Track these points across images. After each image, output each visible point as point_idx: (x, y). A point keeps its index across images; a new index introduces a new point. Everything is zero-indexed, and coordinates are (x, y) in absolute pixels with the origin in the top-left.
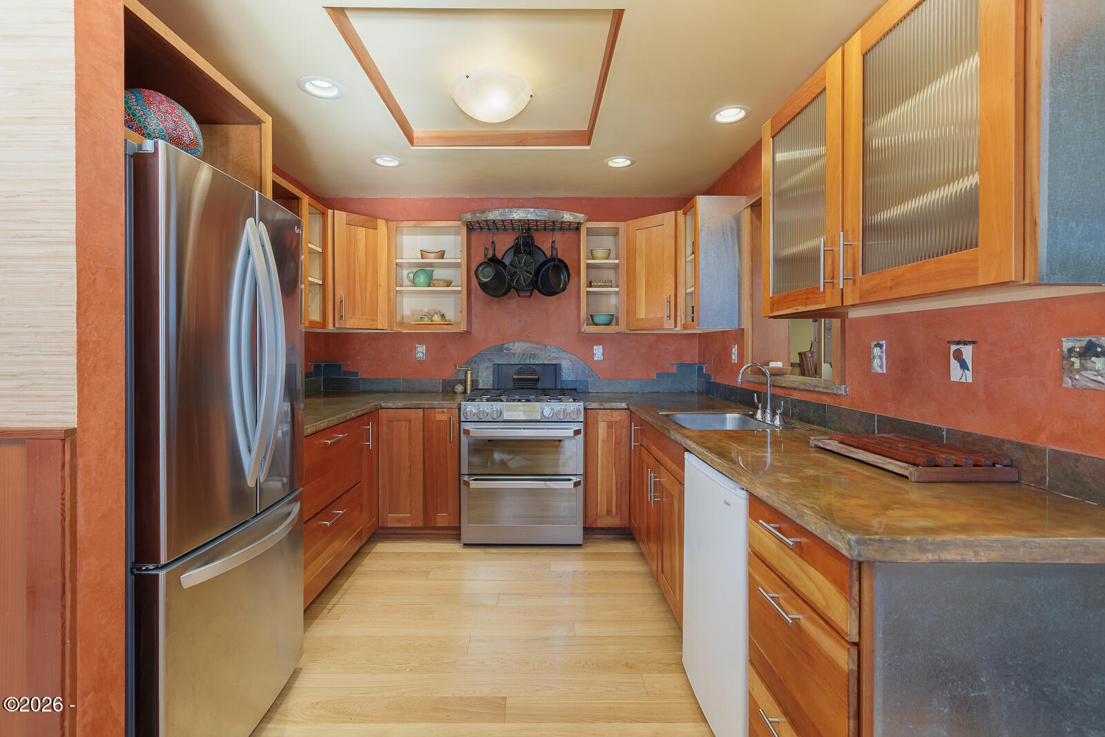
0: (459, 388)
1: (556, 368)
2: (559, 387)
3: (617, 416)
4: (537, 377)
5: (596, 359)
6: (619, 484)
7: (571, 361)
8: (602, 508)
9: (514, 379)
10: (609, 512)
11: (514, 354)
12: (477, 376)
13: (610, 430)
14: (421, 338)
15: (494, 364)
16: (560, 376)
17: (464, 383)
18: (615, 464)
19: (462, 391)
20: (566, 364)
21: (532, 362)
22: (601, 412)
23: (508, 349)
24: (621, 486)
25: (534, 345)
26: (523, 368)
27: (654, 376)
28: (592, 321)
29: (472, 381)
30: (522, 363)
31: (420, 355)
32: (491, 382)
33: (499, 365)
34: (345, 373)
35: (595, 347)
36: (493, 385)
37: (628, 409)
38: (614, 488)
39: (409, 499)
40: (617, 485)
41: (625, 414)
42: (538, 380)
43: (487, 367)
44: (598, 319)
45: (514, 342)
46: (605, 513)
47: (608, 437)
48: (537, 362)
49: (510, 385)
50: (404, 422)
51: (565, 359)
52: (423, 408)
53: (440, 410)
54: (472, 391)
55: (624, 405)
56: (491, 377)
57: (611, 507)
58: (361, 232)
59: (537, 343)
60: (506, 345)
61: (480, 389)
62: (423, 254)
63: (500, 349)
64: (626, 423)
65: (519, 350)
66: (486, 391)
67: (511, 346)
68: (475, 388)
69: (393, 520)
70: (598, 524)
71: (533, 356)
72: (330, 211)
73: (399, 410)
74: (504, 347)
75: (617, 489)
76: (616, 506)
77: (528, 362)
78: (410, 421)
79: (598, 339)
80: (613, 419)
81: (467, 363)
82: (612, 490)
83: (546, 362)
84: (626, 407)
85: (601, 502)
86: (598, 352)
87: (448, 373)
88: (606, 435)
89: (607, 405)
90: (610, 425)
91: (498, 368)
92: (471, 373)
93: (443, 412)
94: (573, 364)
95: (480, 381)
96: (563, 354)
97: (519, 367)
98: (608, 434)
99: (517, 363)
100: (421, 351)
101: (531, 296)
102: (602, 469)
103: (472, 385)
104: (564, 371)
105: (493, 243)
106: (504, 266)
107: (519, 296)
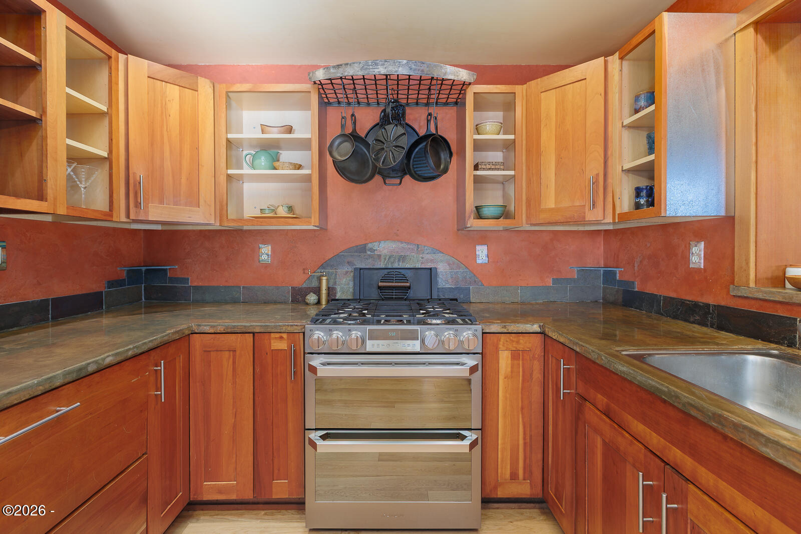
0: (312, 298)
1: (431, 273)
2: (435, 296)
3: (525, 343)
4: (408, 284)
5: (479, 261)
6: (528, 437)
7: (449, 264)
8: (505, 471)
9: (380, 288)
10: (514, 476)
11: (379, 256)
12: (335, 283)
13: (516, 362)
14: (264, 236)
15: (355, 269)
16: (437, 282)
17: (317, 291)
18: (522, 408)
19: (316, 301)
20: (442, 268)
21: (401, 265)
22: (503, 337)
23: (372, 250)
24: (531, 439)
25: (404, 245)
26: (390, 274)
27: (549, 282)
28: (479, 213)
29: (329, 289)
30: (390, 266)
31: (264, 257)
32: (351, 290)
33: (360, 269)
34: (172, 280)
35: (478, 248)
36: (354, 294)
37: (542, 333)
38: (521, 442)
39: (234, 460)
40: (524, 439)
41: (537, 340)
42: (409, 288)
43: (347, 272)
44: (486, 212)
45: (380, 242)
46: (508, 476)
47: (512, 372)
48: (408, 266)
49: (374, 294)
50: (227, 353)
51: (442, 261)
52: (254, 333)
53: (278, 335)
54: (328, 302)
55: (536, 328)
56: (351, 284)
57: (517, 469)
58: (173, 91)
59: (408, 243)
60: (370, 246)
61: (337, 300)
62: (264, 128)
63: (362, 249)
64: (539, 351)
65: (385, 251)
66: (345, 303)
67: (375, 246)
68: (331, 299)
69: (210, 489)
70: (499, 493)
71: (403, 258)
72: (122, 57)
73: (218, 336)
74: (367, 248)
75: (525, 444)
76: (524, 468)
77: (396, 265)
78: (235, 351)
79: (483, 237)
80: (520, 347)
81: (322, 266)
82: (518, 445)
83: (419, 266)
84: (538, 330)
85: (502, 461)
86: (482, 253)
87: (299, 280)
88: (509, 369)
89: (513, 328)
90: (515, 355)
91: (360, 275)
92: (327, 280)
93: (281, 338)
94: (452, 269)
95: (338, 290)
96: (439, 256)
97: (386, 272)
98: (512, 367)
99: (383, 267)
100: (265, 252)
101: (401, 183)
102: (505, 416)
103: (328, 294)
104: (441, 276)
105: (353, 115)
106: (367, 145)
107: (385, 183)
